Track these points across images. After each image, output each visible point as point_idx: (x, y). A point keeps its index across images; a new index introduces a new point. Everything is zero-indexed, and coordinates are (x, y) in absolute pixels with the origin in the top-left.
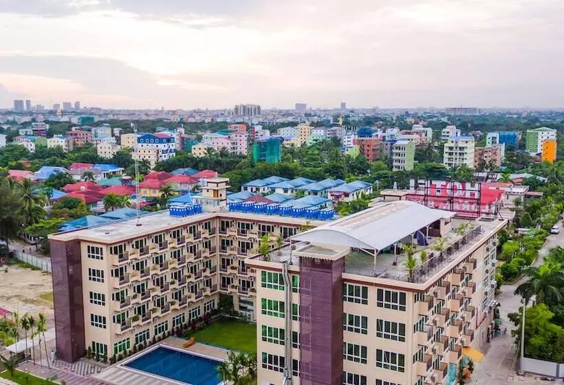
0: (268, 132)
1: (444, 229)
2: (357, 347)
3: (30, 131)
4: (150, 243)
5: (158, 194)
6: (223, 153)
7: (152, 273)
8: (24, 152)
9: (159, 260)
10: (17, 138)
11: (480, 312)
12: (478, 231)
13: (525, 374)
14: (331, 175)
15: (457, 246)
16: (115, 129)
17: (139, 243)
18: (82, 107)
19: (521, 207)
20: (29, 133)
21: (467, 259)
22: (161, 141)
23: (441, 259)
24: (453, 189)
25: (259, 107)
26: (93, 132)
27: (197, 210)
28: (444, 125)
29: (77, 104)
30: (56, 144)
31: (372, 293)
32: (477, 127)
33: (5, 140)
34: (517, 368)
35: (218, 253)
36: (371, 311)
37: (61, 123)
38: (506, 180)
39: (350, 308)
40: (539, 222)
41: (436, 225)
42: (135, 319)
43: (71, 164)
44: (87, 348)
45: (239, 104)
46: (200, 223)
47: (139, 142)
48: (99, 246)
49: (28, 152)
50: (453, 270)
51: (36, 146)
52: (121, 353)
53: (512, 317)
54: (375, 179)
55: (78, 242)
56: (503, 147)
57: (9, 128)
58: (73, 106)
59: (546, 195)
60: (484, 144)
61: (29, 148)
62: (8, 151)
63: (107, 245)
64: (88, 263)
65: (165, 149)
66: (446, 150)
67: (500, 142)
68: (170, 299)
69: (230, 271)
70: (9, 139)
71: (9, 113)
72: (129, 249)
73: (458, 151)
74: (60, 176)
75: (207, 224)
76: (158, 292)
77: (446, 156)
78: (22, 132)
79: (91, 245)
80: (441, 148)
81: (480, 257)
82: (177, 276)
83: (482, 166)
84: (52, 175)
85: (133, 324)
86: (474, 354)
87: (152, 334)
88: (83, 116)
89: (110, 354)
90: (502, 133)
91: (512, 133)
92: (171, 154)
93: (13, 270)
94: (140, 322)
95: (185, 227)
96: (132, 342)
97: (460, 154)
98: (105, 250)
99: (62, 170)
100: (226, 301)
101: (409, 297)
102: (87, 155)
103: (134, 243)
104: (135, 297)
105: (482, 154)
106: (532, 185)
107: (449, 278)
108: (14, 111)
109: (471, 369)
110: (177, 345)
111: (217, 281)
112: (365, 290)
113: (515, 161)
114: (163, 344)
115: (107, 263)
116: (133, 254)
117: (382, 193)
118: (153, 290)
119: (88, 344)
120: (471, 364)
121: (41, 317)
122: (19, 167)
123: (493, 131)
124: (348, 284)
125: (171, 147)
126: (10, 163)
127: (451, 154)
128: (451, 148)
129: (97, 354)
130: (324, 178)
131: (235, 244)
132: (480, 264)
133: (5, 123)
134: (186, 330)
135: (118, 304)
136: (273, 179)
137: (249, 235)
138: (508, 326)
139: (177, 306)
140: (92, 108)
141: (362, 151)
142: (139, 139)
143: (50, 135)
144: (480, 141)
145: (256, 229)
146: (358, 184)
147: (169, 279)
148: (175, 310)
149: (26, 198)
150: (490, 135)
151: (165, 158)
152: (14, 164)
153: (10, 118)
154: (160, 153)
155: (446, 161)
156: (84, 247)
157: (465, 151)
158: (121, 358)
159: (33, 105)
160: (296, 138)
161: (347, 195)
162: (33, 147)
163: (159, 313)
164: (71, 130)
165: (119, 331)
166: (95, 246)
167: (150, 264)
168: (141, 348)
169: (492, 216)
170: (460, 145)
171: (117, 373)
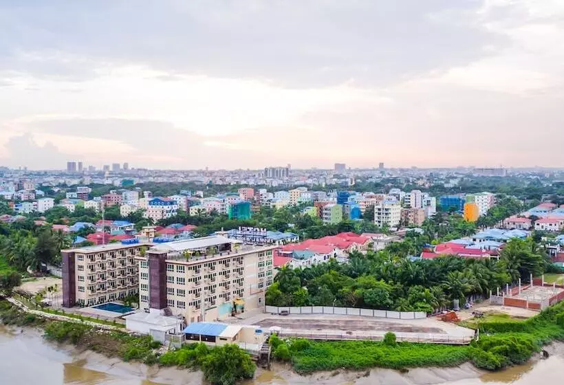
2: (171, 289)
3: (75, 195)
4: (107, 255)
6: (213, 212)
7: (107, 269)
8: (66, 212)
9: (112, 264)
10: (63, 200)
13: (266, 312)
16: (145, 192)
17: (102, 255)
18: (130, 167)
20: (74, 196)
22: (166, 204)
26: (123, 195)
30: (91, 206)
31: (175, 266)
33: (53, 202)
36: (175, 274)
37: (103, 185)
39: (169, 273)
41: (228, 245)
42: (99, 289)
43: (97, 221)
44: (76, 302)
46: (136, 247)
47: (150, 204)
48: (83, 255)
49: (69, 212)
51: (76, 207)
52: (91, 303)
55: (74, 253)
57: (59, 191)
58: (122, 167)
61: (71, 208)
62: (54, 211)
63: (86, 254)
64: (78, 263)
65: (168, 209)
66: (376, 211)
68: (117, 283)
70: (57, 202)
71: (62, 175)
72: (96, 257)
73: (385, 212)
74: (87, 228)
75: (139, 248)
76: (111, 278)
77: (376, 215)
78: (68, 195)
79: (79, 254)
82: (122, 272)
84: (81, 228)
85: (98, 291)
86: (241, 302)
87: (107, 298)
88: (126, 178)
89: (86, 304)
92: (174, 214)
94: (101, 291)
95: (126, 249)
96: (97, 300)
97: (386, 214)
98: (85, 257)
99: (90, 225)
101: (186, 268)
102: (110, 214)
103: (99, 254)
104: (99, 279)
105: (407, 214)
108: (67, 173)
110: (119, 302)
114: (113, 302)
115: (86, 262)
116: (98, 259)
118: (108, 277)
119: (77, 300)
121: (56, 285)
122: (61, 223)
124: (168, 264)
125: (174, 209)
126: (54, 220)
127: (379, 214)
128: (379, 209)
129: (81, 304)
133: (57, 186)
135: (90, 281)
140: (139, 170)
142: (150, 202)
143: (91, 197)
147: (117, 273)
148: (120, 288)
149: (60, 240)
151: (169, 216)
152: (56, 220)
153: (62, 181)
154: (165, 213)
155: (376, 219)
156: (76, 255)
157: (389, 211)
158: (91, 305)
159: (85, 166)
162: (74, 208)
163: (111, 289)
164: (109, 193)
165: (90, 294)
166: (81, 255)
167: (107, 265)
168: (101, 303)
171: (89, 310)
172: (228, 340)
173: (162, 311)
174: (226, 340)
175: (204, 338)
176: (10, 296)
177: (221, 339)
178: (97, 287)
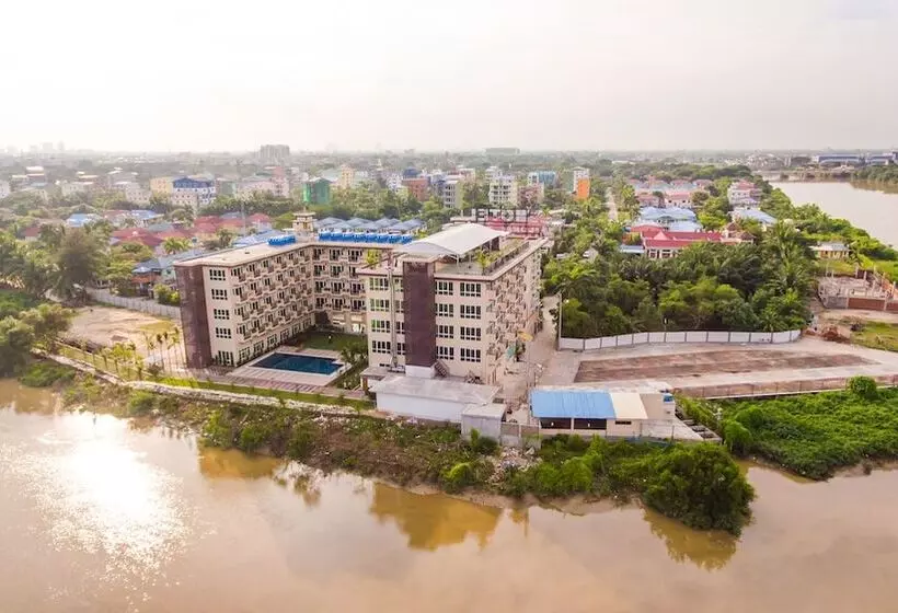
0: (306, 174)
1: (502, 245)
2: (446, 328)
4: (260, 267)
5: (216, 238)
6: (269, 197)
7: (263, 292)
9: (268, 282)
11: (530, 309)
12: (526, 246)
13: (562, 350)
14: (386, 215)
15: (512, 256)
17: (252, 267)
19: (559, 237)
21: (519, 264)
22: (200, 185)
23: (502, 263)
24: (507, 216)
25: (288, 148)
27: (292, 240)
28: (487, 165)
29: (61, 146)
31: (457, 286)
32: (519, 167)
34: (556, 347)
35: (312, 277)
36: (456, 299)
38: (547, 214)
39: (441, 299)
40: (574, 249)
41: (496, 241)
42: (254, 331)
44: (214, 357)
45: (264, 145)
46: (296, 250)
47: (175, 186)
48: (221, 269)
50: (510, 271)
52: (244, 357)
53: (552, 312)
54: (429, 217)
55: (199, 268)
56: (543, 187)
59: (579, 225)
60: (525, 184)
63: (229, 267)
64: (210, 285)
65: (205, 193)
66: (492, 189)
67: (540, 182)
68: (277, 315)
69: (323, 292)
72: (245, 271)
73: (503, 190)
75: (301, 252)
76: (268, 309)
79: (213, 269)
80: (487, 188)
81: (529, 264)
82: (282, 296)
83: (524, 204)
85: (253, 335)
86: (526, 337)
87: (266, 344)
89: (236, 360)
90: (542, 173)
91: (549, 173)
92: (212, 199)
93: (98, 310)
94: (257, 333)
95: (285, 254)
96: (252, 351)
97: (504, 192)
98: (228, 272)
100: (322, 318)
101: (483, 287)
103: (248, 266)
104: (252, 312)
105: (524, 193)
106: (569, 218)
107: (508, 277)
109: (524, 349)
110: (291, 351)
111: (312, 301)
112: (451, 285)
113: (553, 199)
114: (279, 351)
115: (229, 283)
116: (248, 276)
117: (452, 219)
118: (265, 307)
119: (214, 353)
120: (523, 346)
123: (534, 171)
124: (438, 281)
125: (211, 192)
127: (495, 193)
128: (495, 187)
129: (224, 361)
130: (379, 218)
131: (328, 269)
132: (529, 271)
134: (296, 340)
135: (240, 317)
136: (329, 220)
137: (341, 260)
138: (548, 318)
139: (283, 321)
141: (410, 191)
142: (174, 183)
144: (521, 180)
145: (346, 253)
146: (412, 222)
147: (276, 299)
150: (531, 174)
151: (205, 203)
154: (200, 199)
156: (206, 272)
157: (509, 189)
158: (245, 363)
160: (341, 181)
161: (404, 232)
163: (270, 327)
165: (243, 341)
166: (217, 269)
167: (261, 285)
168: (259, 355)
169: (536, 236)
170: (505, 184)
171: (248, 371)
172: (633, 423)
173: (430, 371)
174: (629, 423)
175: (581, 423)
176: (55, 351)
177: (617, 423)
178: (250, 327)
